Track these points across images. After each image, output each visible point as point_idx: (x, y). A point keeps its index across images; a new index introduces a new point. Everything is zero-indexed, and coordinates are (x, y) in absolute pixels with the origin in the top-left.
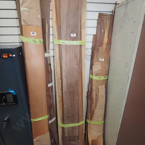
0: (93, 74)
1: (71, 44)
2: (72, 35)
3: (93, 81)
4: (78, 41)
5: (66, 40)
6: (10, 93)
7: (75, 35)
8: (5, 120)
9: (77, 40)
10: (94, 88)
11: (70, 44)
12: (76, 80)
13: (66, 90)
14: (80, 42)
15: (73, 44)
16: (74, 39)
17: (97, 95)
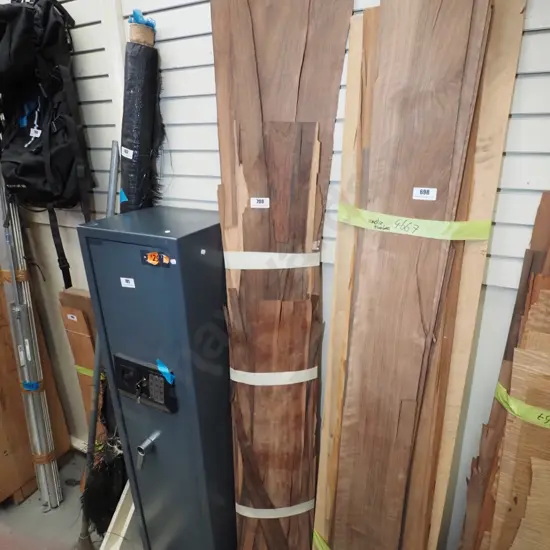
0: (512, 389)
1: (410, 233)
2: (417, 195)
3: (508, 424)
4: (447, 224)
5: (388, 210)
6: (159, 374)
7: (432, 195)
8: (143, 447)
9: (442, 219)
10: (508, 456)
11: (403, 232)
12: (405, 398)
13: (354, 421)
14: (457, 225)
15: (416, 234)
16: (424, 211)
17: (515, 499)
